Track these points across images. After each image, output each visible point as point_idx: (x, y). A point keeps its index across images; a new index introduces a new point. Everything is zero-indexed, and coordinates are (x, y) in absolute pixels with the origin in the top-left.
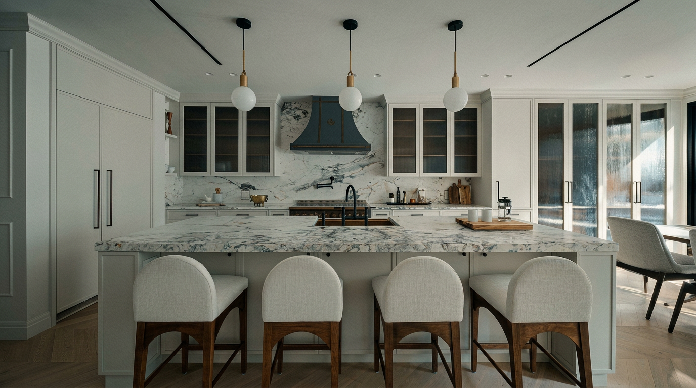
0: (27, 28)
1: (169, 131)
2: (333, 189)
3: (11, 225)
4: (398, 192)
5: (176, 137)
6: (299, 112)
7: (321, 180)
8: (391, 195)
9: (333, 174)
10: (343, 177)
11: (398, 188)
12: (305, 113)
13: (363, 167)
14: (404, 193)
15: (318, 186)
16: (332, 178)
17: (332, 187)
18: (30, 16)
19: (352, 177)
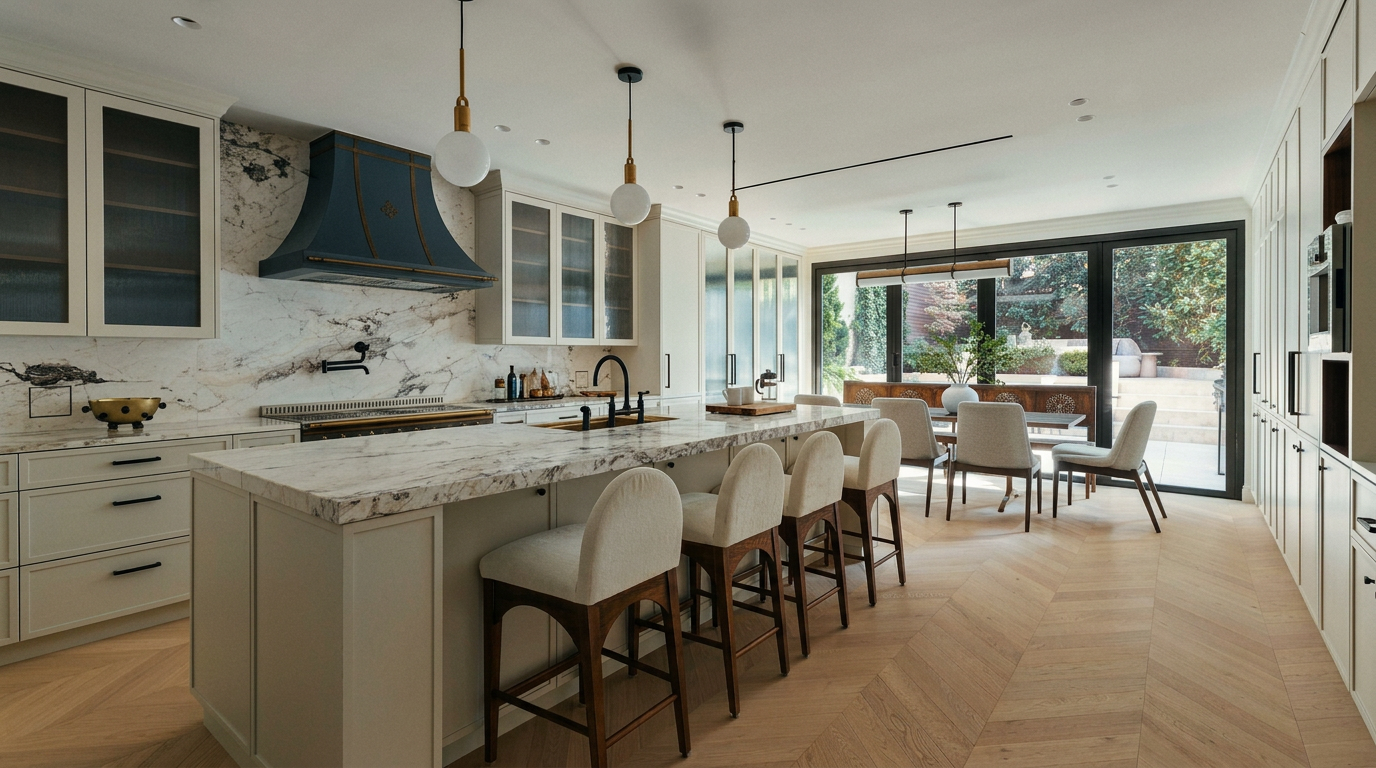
2: (367, 372)
4: (511, 375)
6: (264, 160)
8: (498, 383)
9: (363, 337)
10: (386, 341)
11: (512, 367)
12: (281, 164)
13: (432, 320)
14: (522, 377)
15: (325, 367)
16: (361, 347)
17: (365, 368)
19: (409, 345)
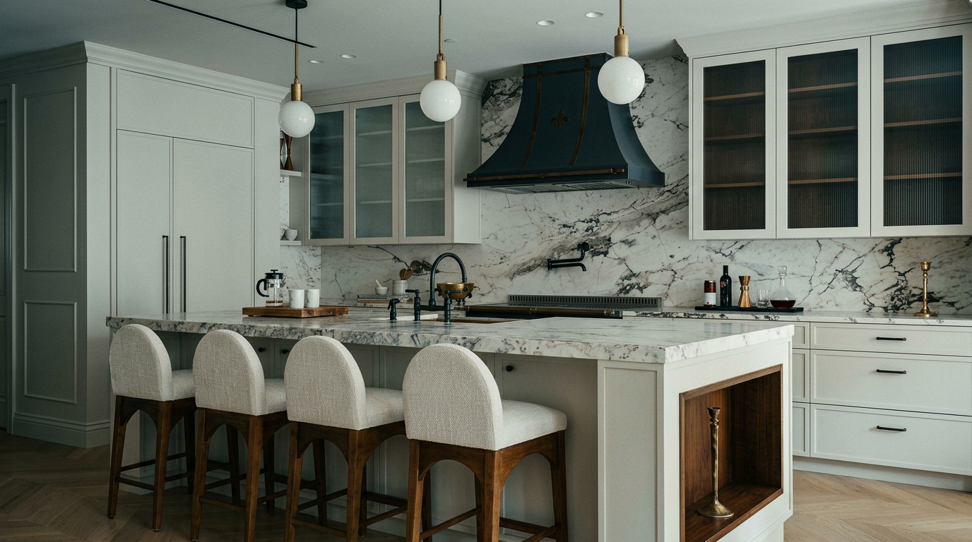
0: (85, 59)
1: (286, 166)
2: (585, 270)
3: (76, 304)
4: (725, 277)
5: (299, 174)
7: (562, 248)
9: (587, 238)
10: (608, 241)
11: (726, 268)
13: (653, 217)
14: (743, 280)
15: (552, 265)
16: (583, 246)
17: (583, 266)
18: (88, 44)
19: (629, 243)
